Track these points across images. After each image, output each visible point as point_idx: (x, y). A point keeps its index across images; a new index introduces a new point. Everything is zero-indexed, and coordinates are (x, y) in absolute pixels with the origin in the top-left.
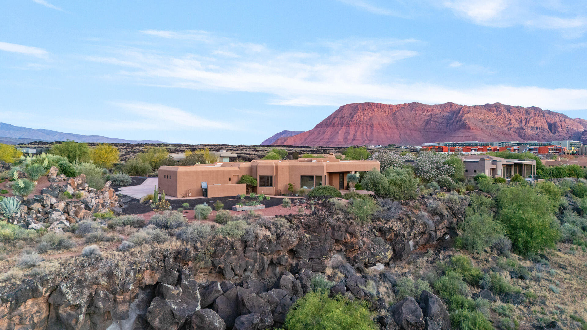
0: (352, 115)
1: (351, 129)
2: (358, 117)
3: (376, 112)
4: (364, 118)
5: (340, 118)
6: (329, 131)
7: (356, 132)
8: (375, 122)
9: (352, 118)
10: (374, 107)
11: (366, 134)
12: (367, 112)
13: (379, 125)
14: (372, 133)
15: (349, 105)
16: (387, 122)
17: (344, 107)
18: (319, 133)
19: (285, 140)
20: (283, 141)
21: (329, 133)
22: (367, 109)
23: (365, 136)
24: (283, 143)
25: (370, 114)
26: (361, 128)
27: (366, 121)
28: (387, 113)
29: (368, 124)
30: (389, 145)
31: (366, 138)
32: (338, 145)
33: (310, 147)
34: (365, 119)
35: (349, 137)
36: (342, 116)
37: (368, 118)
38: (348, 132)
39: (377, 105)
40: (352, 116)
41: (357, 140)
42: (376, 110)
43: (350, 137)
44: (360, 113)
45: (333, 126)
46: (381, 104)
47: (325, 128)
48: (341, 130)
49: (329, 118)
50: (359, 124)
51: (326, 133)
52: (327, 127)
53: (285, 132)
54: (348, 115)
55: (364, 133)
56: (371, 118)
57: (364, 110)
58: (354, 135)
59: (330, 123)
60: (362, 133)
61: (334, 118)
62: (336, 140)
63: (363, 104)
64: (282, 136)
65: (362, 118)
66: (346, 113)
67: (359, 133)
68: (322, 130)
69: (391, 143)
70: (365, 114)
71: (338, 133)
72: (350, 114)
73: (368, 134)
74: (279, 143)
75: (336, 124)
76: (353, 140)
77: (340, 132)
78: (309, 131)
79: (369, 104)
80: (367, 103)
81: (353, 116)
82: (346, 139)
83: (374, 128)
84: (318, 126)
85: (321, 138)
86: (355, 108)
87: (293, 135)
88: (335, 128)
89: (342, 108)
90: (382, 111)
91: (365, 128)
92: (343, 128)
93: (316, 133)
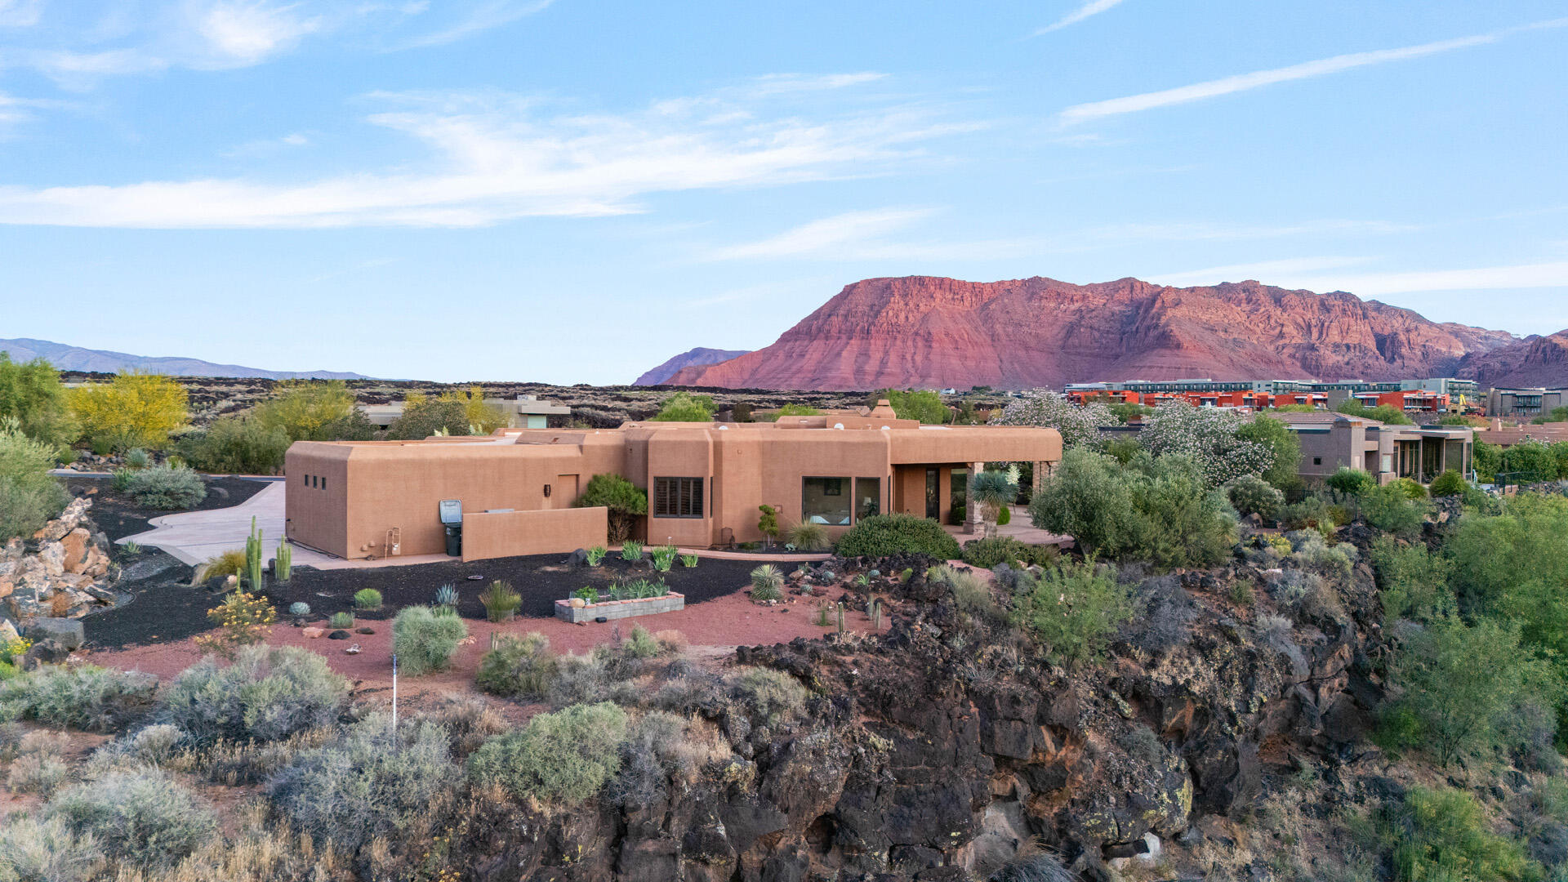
0: (876, 308)
1: (873, 346)
2: (891, 313)
3: (938, 300)
4: (907, 317)
5: (846, 316)
6: (815, 351)
7: (886, 353)
8: (936, 329)
9: (876, 316)
10: (932, 288)
11: (913, 359)
12: (915, 300)
13: (947, 334)
14: (927, 358)
15: (869, 282)
16: (968, 327)
17: (854, 286)
18: (789, 356)
19: (699, 374)
20: (693, 375)
21: (816, 356)
22: (915, 292)
23: (909, 365)
24: (694, 381)
25: (922, 308)
26: (898, 342)
27: (913, 326)
28: (967, 303)
29: (916, 334)
30: (974, 388)
31: (912, 371)
32: (840, 387)
33: (768, 393)
34: (911, 318)
35: (867, 368)
36: (849, 311)
37: (919, 316)
38: (865, 354)
39: (941, 283)
40: (875, 311)
41: (889, 374)
42: (938, 295)
43: (872, 366)
44: (897, 301)
45: (827, 338)
46: (952, 281)
47: (806, 343)
48: (849, 348)
49: (816, 315)
50: (894, 331)
51: (808, 356)
52: (811, 341)
53: (697, 353)
54: (866, 309)
55: (908, 357)
56: (925, 318)
57: (906, 295)
58: (882, 362)
59: (819, 330)
60: (903, 358)
61: (829, 316)
62: (834, 373)
63: (904, 280)
64: (691, 363)
65: (902, 316)
66: (862, 302)
67: (893, 358)
68: (798, 346)
69: (978, 385)
70: (911, 304)
71: (839, 354)
72: (872, 306)
73: (918, 358)
74: (682, 381)
75: (834, 332)
76: (880, 373)
77: (844, 354)
78: (764, 351)
79: (920, 281)
80: (915, 278)
81: (879, 312)
82: (859, 372)
83: (934, 345)
84: (786, 338)
85: (794, 368)
86: (883, 289)
87: (721, 359)
88: (832, 341)
89: (850, 290)
90: (953, 299)
91: (910, 343)
92: (853, 342)
93: (781, 355)
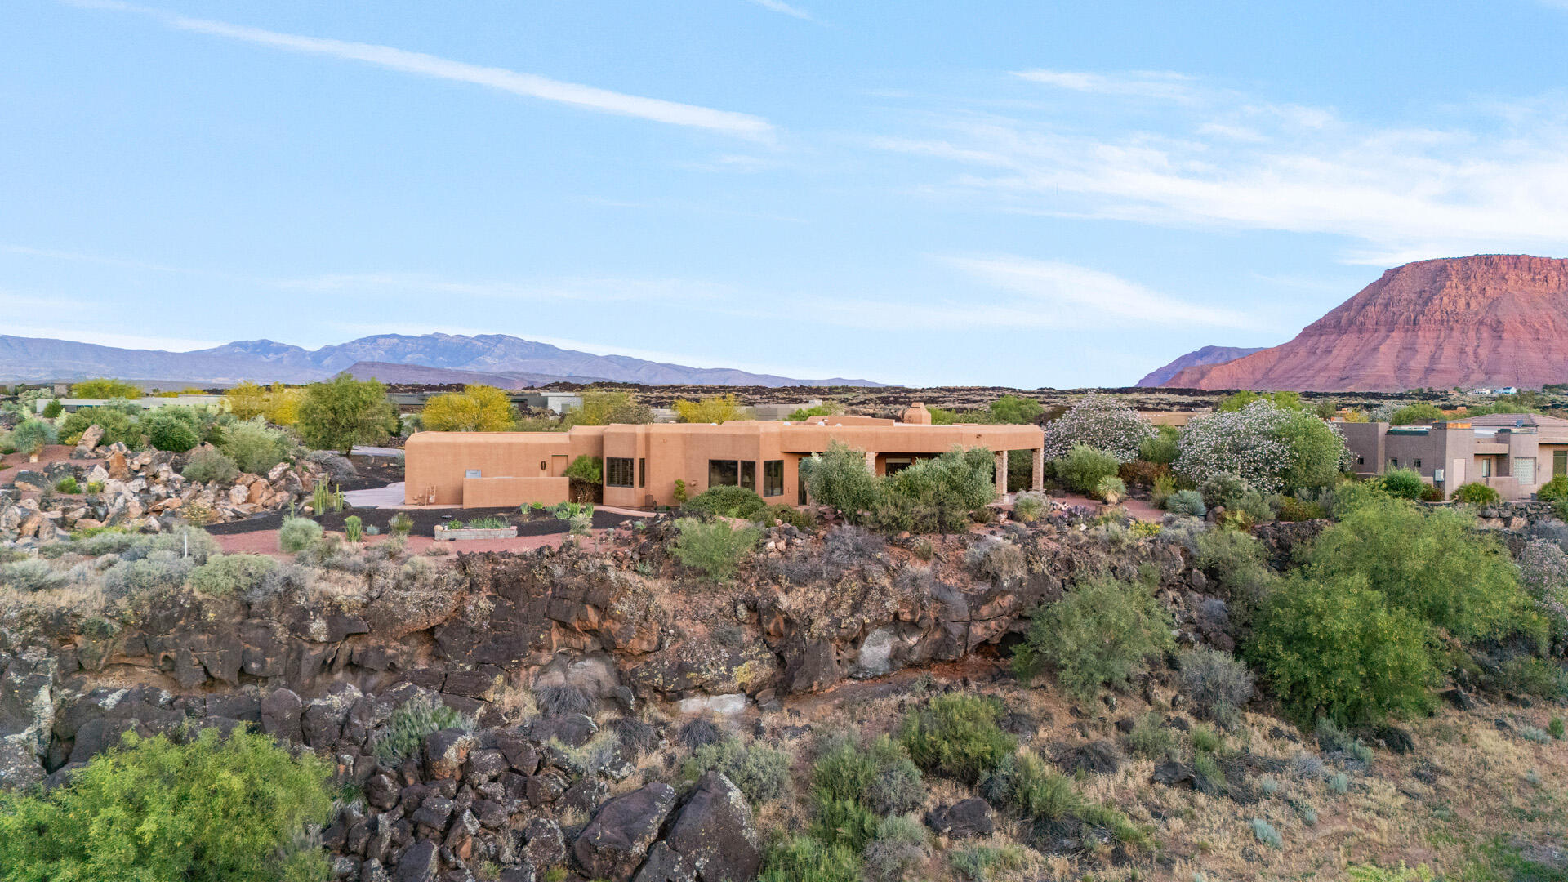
0: (1426, 295)
1: (1421, 339)
2: (1446, 300)
3: (1511, 283)
4: (1468, 304)
5: (1386, 306)
6: (1345, 347)
7: (1439, 346)
8: (1508, 315)
9: (1426, 304)
10: (1504, 268)
11: (1475, 353)
12: (1480, 283)
13: (1524, 323)
14: (1495, 350)
15: (1416, 265)
16: (1554, 313)
17: (1397, 271)
18: (1312, 352)
19: (1203, 375)
20: (1196, 376)
21: (1346, 352)
22: (1478, 275)
23: (1470, 360)
24: (1197, 381)
25: (1489, 291)
26: (1455, 334)
27: (1476, 313)
28: (1552, 285)
29: (1481, 323)
30: (1546, 386)
31: (1474, 367)
32: (1376, 386)
34: (1473, 305)
35: (1412, 364)
36: (1391, 299)
37: (1485, 302)
38: (1411, 348)
39: (1516, 261)
40: (1425, 299)
41: (1443, 371)
42: (1512, 276)
43: (1420, 361)
44: (1455, 285)
45: (1360, 331)
46: (1531, 259)
47: (1333, 337)
48: (1388, 341)
49: (1348, 305)
50: (1449, 321)
51: (1335, 352)
52: (1340, 335)
53: (1207, 351)
54: (1413, 296)
55: (1470, 350)
56: (1493, 304)
57: (1468, 278)
58: (1432, 357)
59: (1351, 322)
60: (1462, 351)
61: (1364, 306)
62: (1369, 371)
63: (1465, 260)
64: (1199, 363)
65: (1462, 303)
66: (1406, 289)
67: (1448, 351)
68: (1322, 342)
69: (1551, 383)
70: (1474, 289)
71: (1375, 349)
72: (1420, 293)
73: (1483, 352)
74: (1183, 383)
75: (1370, 324)
76: (1429, 371)
77: (1383, 348)
78: (1281, 347)
79: (1488, 261)
80: (1481, 257)
81: (1430, 299)
82: (1402, 369)
83: (1505, 335)
84: (1308, 333)
85: (1317, 366)
86: (1437, 272)
87: (1234, 356)
88: (1367, 336)
89: (1392, 275)
90: (1533, 280)
91: (1472, 334)
92: (1394, 334)
93: (1302, 351)
